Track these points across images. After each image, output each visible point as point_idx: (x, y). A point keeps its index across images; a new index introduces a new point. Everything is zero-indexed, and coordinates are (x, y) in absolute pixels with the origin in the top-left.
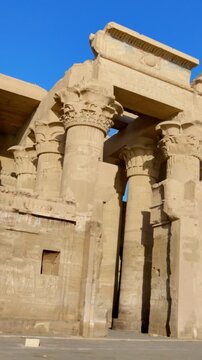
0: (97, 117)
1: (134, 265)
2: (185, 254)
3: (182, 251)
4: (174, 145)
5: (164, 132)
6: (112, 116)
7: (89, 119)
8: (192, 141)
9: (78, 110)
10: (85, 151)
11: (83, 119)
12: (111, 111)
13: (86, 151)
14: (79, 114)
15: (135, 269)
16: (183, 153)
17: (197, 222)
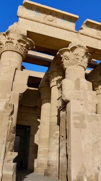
0: (14, 45)
1: (54, 136)
2: (75, 124)
3: (72, 121)
4: (67, 61)
5: (62, 56)
6: (25, 45)
7: (10, 46)
8: (77, 57)
10: (7, 64)
11: (6, 47)
12: (24, 43)
14: (5, 45)
15: (55, 139)
17: (83, 103)
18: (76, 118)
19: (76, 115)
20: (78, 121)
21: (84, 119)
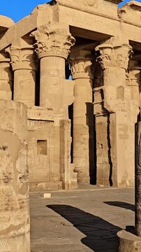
0: (61, 50)
1: (82, 140)
2: (120, 135)
3: (118, 133)
4: (108, 61)
5: (101, 52)
6: (69, 47)
7: (56, 52)
8: (120, 58)
9: (48, 46)
11: (52, 52)
12: (69, 44)
13: (56, 74)
14: (50, 49)
15: (83, 143)
16: (115, 66)
17: (126, 113)
18: (120, 129)
19: (121, 127)
20: (122, 133)
21: (127, 129)
